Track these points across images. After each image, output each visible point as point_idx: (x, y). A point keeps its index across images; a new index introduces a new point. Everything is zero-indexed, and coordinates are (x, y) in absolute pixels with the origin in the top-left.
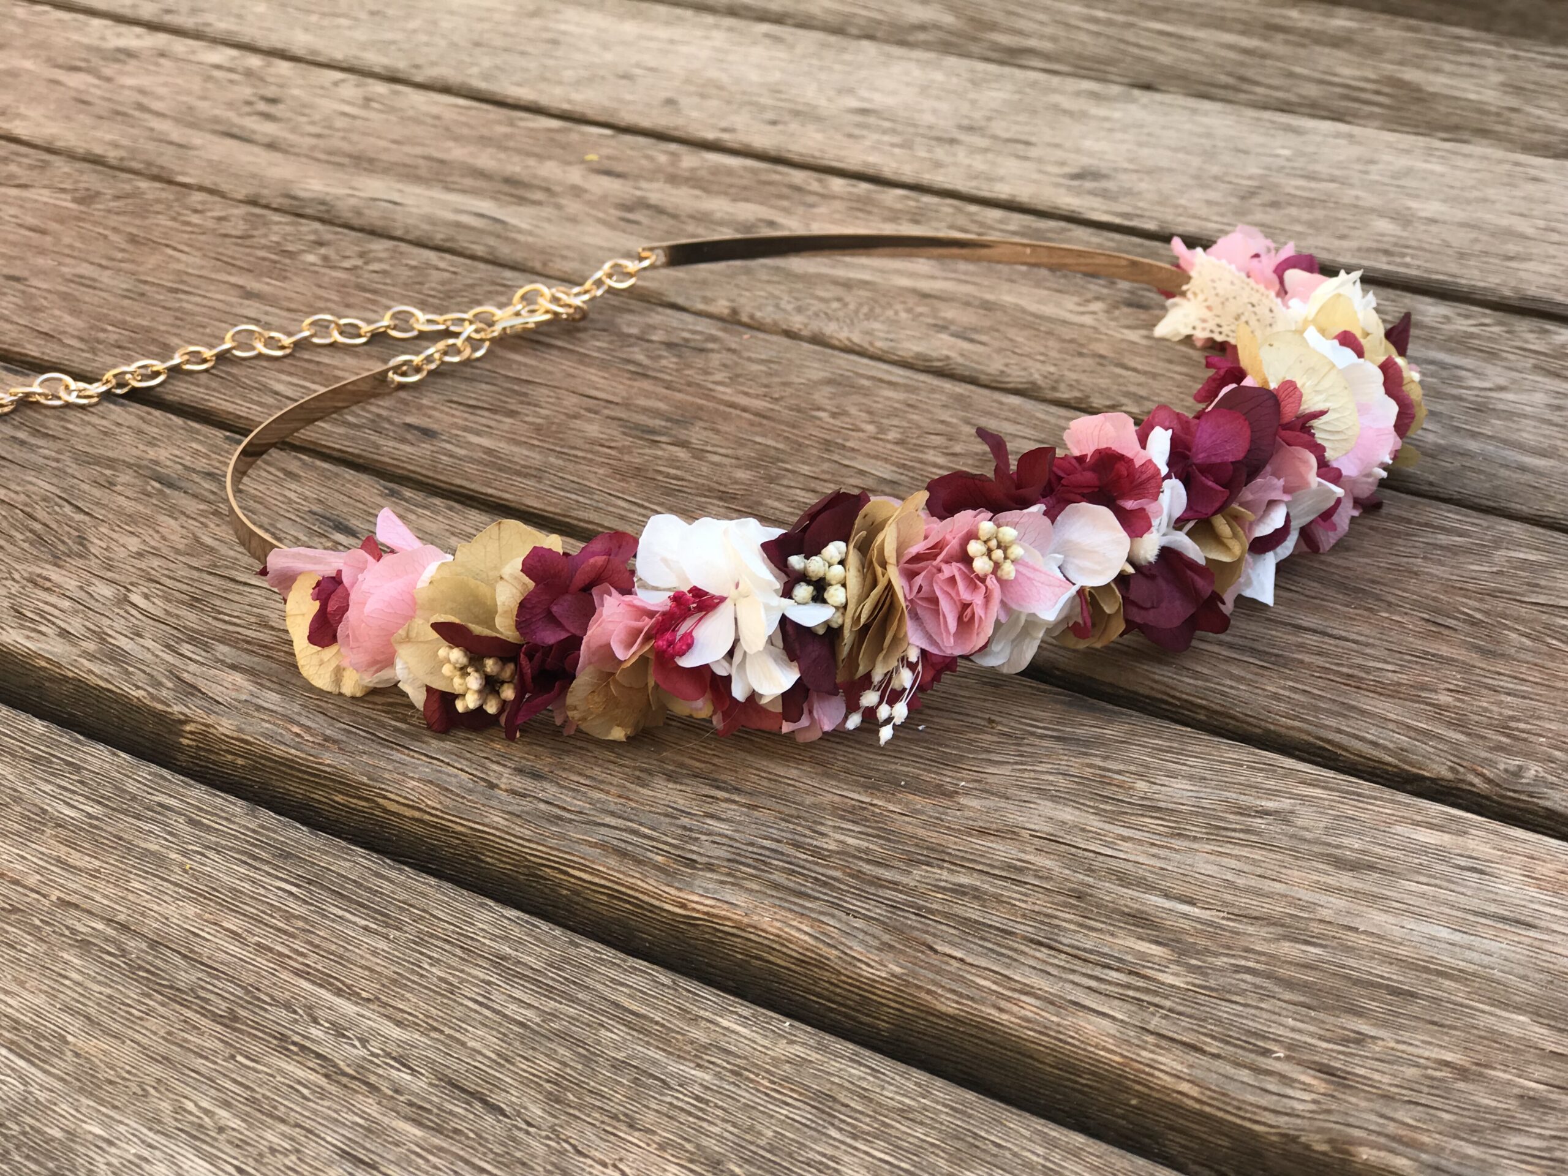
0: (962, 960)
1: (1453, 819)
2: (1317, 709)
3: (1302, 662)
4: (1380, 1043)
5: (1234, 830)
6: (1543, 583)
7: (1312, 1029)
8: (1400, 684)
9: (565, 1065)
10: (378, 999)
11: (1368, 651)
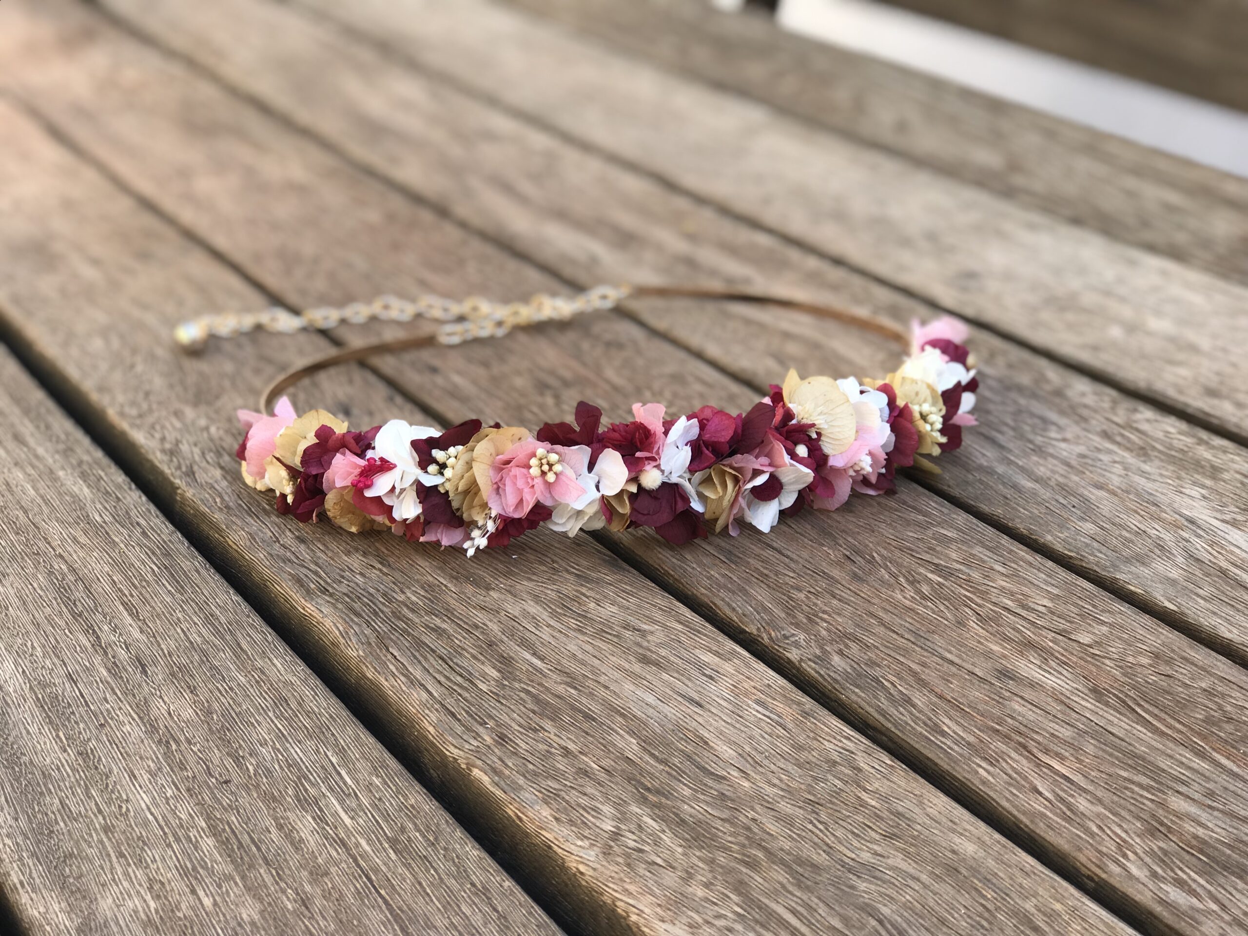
0: (395, 657)
1: (734, 653)
2: (725, 587)
3: (748, 563)
4: (546, 734)
5: (610, 634)
7: (521, 720)
8: (787, 584)
9: (192, 662)
10: (144, 620)
11: (793, 565)
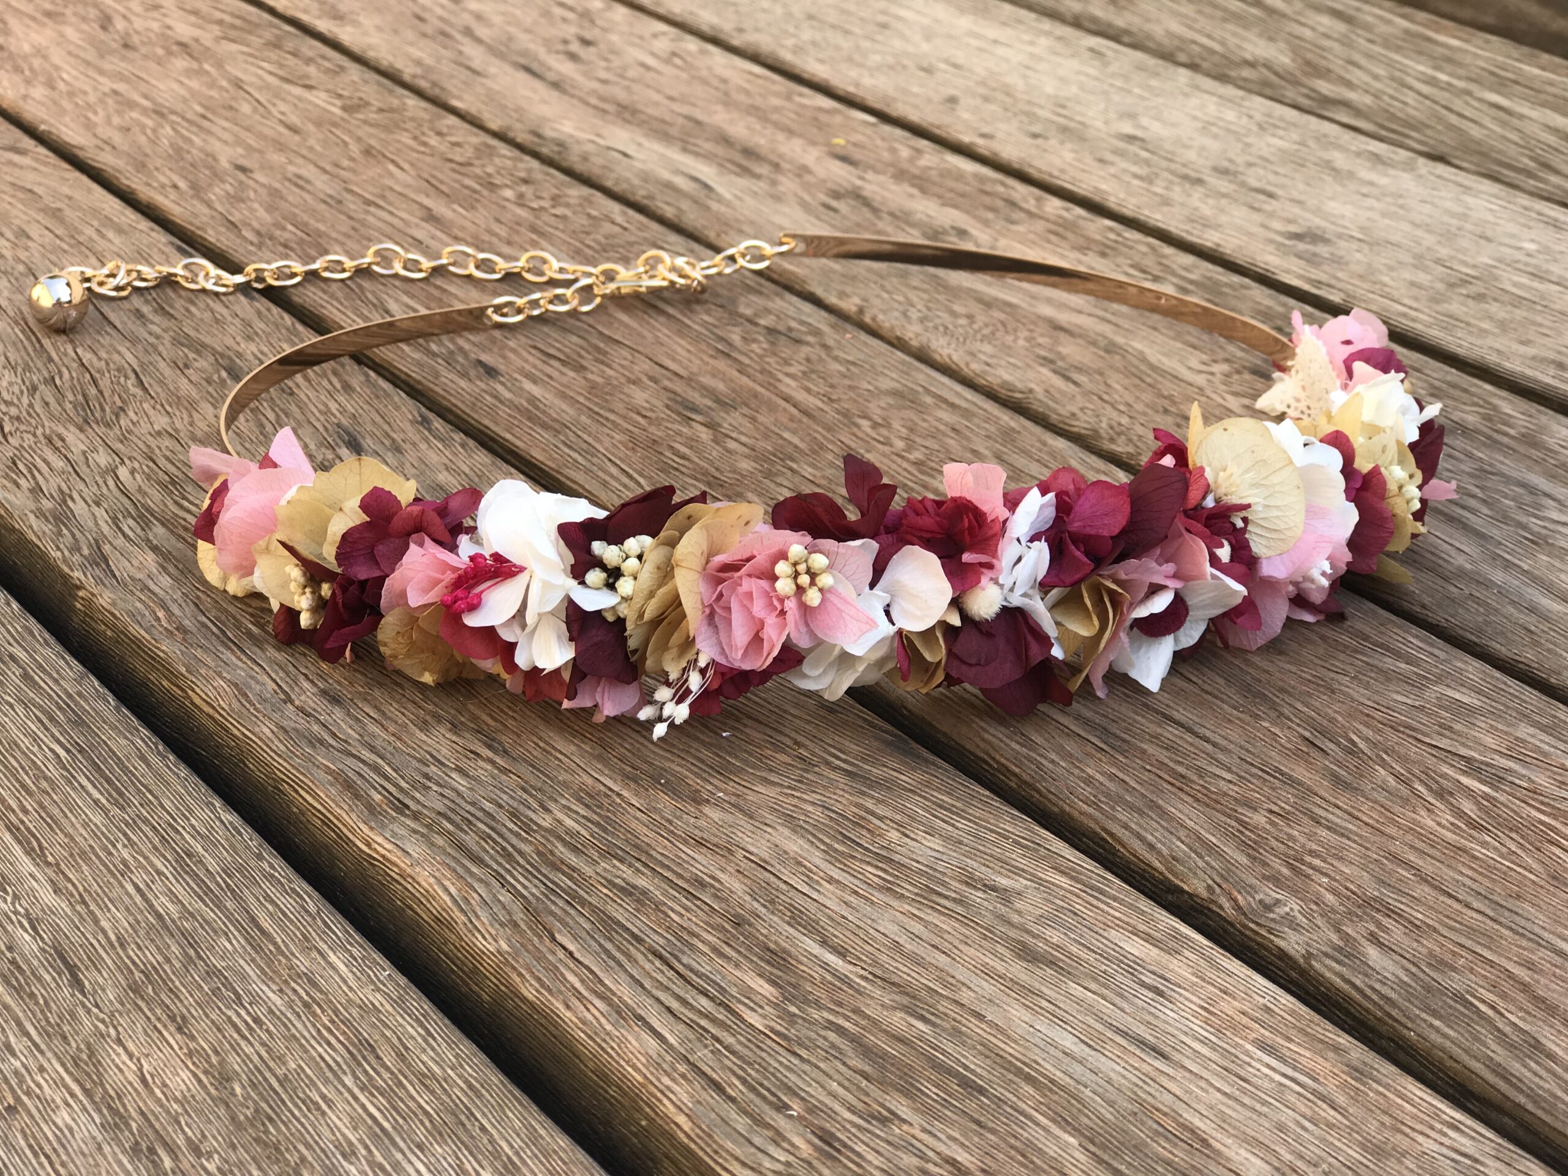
0: (571, 954)
1: (1177, 936)
2: (1121, 800)
3: (1144, 752)
4: (905, 1127)
5: (946, 897)
6: (1457, 727)
7: (850, 1097)
8: (1226, 794)
9: (168, 960)
10: (58, 865)
11: (1221, 756)
